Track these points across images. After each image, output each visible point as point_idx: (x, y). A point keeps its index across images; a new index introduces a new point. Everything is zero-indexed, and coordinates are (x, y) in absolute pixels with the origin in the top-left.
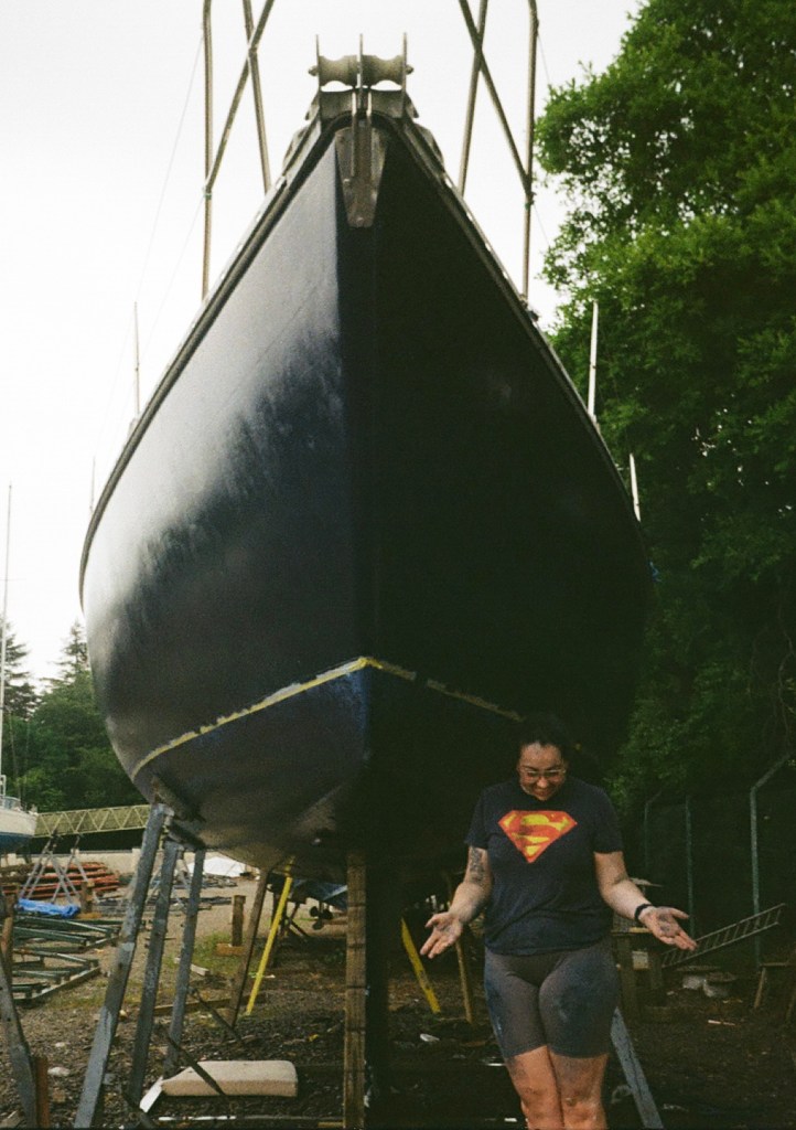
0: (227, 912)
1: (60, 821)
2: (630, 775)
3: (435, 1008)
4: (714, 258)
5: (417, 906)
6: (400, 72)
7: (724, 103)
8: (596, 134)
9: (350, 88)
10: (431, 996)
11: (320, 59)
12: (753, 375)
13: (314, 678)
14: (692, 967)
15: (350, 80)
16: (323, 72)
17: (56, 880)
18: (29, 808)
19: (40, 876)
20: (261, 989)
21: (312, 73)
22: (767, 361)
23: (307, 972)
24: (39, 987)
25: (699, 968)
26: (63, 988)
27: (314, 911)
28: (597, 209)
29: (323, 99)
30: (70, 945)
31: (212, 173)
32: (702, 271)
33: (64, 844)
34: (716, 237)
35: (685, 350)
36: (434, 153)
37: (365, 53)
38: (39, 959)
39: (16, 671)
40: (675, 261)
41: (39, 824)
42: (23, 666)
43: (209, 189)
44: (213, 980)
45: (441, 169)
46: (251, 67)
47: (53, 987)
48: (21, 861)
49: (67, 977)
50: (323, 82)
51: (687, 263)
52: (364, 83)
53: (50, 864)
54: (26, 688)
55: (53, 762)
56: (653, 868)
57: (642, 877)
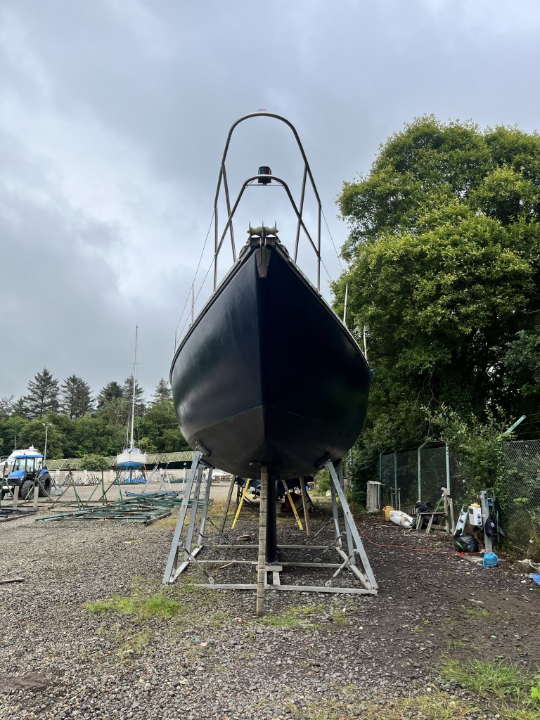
1: (155, 458)
6: (275, 232)
9: (259, 237)
11: (250, 228)
15: (259, 234)
16: (251, 232)
18: (143, 453)
21: (248, 232)
27: (253, 492)
29: (252, 240)
31: (217, 251)
36: (286, 253)
37: (264, 226)
39: (138, 399)
41: (147, 459)
42: (142, 396)
43: (216, 256)
45: (287, 257)
46: (230, 223)
50: (251, 235)
52: (264, 235)
54: (142, 406)
55: (153, 435)
56: (383, 478)
57: (378, 481)
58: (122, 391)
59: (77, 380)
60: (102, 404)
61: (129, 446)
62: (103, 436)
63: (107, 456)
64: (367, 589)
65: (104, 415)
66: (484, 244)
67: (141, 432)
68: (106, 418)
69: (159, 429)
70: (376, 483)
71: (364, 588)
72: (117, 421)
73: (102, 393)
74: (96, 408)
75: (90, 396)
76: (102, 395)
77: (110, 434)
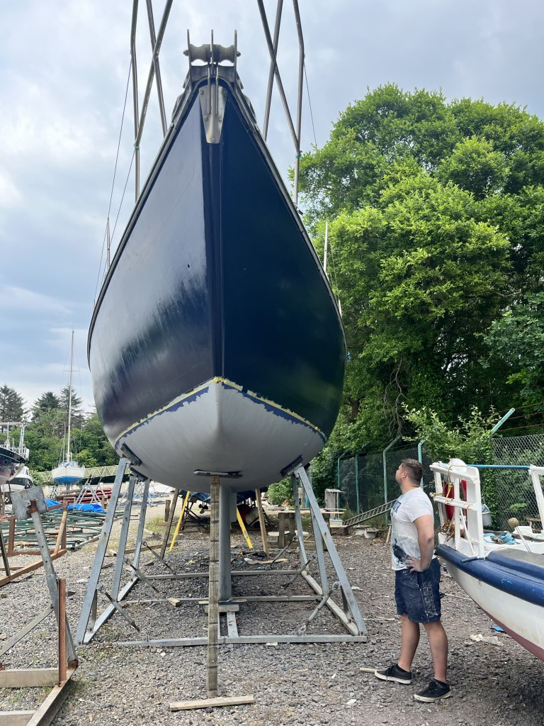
0: (163, 507)
1: (97, 472)
2: (331, 446)
3: (251, 546)
4: (371, 226)
5: (243, 503)
7: (374, 163)
8: (319, 176)
9: (206, 63)
10: (248, 541)
11: (190, 46)
12: (387, 275)
13: (193, 390)
14: (358, 526)
15: (207, 59)
16: (192, 53)
17: (91, 496)
18: (81, 466)
19: (85, 494)
20: (176, 539)
21: (185, 54)
22: (393, 269)
23: (196, 532)
24: (79, 542)
25: (362, 526)
26: (90, 542)
27: (200, 506)
28: (319, 208)
30: (95, 523)
31: (139, 134)
32: (366, 231)
33: (95, 481)
34: (372, 217)
35: (358, 265)
37: (215, 43)
38: (80, 529)
39: (75, 410)
40: (355, 227)
41: (86, 473)
42: (80, 407)
43: (137, 145)
44: (156, 537)
46: (155, 68)
47: (86, 541)
48: (78, 488)
49: (92, 537)
50: (192, 60)
51: (360, 228)
52: (214, 61)
53: (89, 489)
54: (80, 417)
55: (92, 447)
56: (341, 485)
57: (337, 488)
58: (58, 401)
59: (8, 390)
60: (37, 415)
61: (65, 459)
62: (37, 449)
63: (43, 471)
64: (353, 635)
65: (40, 427)
66: (456, 217)
67: (79, 445)
68: (42, 431)
69: (99, 440)
70: (335, 490)
71: (349, 632)
72: (53, 433)
73: (36, 404)
74: (30, 421)
75: (23, 407)
76: (38, 407)
77: (45, 447)
